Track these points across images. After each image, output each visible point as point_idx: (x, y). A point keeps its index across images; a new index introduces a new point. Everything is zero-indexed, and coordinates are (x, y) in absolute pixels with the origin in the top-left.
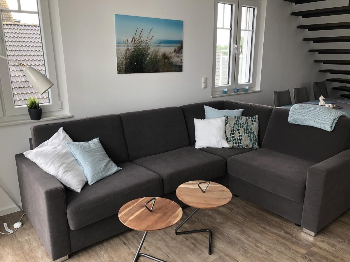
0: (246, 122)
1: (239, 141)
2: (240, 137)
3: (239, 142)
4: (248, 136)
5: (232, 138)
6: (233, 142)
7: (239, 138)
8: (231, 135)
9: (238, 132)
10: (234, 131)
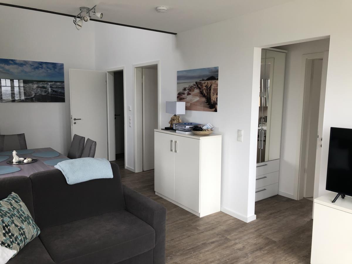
0: (12, 207)
1: (24, 236)
2: (21, 230)
3: (24, 238)
4: (28, 222)
5: (11, 238)
6: (17, 242)
7: (20, 232)
8: (7, 235)
9: (13, 225)
10: (7, 228)
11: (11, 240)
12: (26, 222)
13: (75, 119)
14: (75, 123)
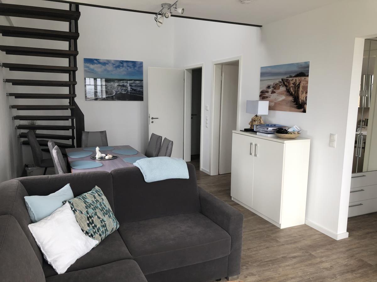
0: (96, 199)
1: (105, 228)
2: (103, 222)
4: (108, 216)
6: (99, 233)
7: (102, 224)
8: (90, 225)
9: (96, 217)
10: (91, 219)
11: (94, 230)
12: (107, 215)
13: (153, 118)
14: (152, 122)
